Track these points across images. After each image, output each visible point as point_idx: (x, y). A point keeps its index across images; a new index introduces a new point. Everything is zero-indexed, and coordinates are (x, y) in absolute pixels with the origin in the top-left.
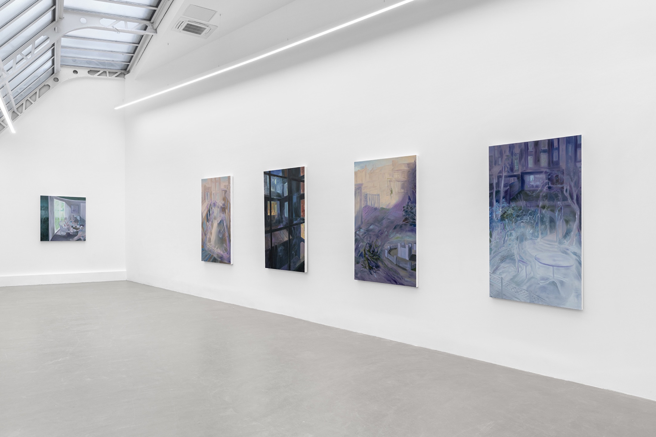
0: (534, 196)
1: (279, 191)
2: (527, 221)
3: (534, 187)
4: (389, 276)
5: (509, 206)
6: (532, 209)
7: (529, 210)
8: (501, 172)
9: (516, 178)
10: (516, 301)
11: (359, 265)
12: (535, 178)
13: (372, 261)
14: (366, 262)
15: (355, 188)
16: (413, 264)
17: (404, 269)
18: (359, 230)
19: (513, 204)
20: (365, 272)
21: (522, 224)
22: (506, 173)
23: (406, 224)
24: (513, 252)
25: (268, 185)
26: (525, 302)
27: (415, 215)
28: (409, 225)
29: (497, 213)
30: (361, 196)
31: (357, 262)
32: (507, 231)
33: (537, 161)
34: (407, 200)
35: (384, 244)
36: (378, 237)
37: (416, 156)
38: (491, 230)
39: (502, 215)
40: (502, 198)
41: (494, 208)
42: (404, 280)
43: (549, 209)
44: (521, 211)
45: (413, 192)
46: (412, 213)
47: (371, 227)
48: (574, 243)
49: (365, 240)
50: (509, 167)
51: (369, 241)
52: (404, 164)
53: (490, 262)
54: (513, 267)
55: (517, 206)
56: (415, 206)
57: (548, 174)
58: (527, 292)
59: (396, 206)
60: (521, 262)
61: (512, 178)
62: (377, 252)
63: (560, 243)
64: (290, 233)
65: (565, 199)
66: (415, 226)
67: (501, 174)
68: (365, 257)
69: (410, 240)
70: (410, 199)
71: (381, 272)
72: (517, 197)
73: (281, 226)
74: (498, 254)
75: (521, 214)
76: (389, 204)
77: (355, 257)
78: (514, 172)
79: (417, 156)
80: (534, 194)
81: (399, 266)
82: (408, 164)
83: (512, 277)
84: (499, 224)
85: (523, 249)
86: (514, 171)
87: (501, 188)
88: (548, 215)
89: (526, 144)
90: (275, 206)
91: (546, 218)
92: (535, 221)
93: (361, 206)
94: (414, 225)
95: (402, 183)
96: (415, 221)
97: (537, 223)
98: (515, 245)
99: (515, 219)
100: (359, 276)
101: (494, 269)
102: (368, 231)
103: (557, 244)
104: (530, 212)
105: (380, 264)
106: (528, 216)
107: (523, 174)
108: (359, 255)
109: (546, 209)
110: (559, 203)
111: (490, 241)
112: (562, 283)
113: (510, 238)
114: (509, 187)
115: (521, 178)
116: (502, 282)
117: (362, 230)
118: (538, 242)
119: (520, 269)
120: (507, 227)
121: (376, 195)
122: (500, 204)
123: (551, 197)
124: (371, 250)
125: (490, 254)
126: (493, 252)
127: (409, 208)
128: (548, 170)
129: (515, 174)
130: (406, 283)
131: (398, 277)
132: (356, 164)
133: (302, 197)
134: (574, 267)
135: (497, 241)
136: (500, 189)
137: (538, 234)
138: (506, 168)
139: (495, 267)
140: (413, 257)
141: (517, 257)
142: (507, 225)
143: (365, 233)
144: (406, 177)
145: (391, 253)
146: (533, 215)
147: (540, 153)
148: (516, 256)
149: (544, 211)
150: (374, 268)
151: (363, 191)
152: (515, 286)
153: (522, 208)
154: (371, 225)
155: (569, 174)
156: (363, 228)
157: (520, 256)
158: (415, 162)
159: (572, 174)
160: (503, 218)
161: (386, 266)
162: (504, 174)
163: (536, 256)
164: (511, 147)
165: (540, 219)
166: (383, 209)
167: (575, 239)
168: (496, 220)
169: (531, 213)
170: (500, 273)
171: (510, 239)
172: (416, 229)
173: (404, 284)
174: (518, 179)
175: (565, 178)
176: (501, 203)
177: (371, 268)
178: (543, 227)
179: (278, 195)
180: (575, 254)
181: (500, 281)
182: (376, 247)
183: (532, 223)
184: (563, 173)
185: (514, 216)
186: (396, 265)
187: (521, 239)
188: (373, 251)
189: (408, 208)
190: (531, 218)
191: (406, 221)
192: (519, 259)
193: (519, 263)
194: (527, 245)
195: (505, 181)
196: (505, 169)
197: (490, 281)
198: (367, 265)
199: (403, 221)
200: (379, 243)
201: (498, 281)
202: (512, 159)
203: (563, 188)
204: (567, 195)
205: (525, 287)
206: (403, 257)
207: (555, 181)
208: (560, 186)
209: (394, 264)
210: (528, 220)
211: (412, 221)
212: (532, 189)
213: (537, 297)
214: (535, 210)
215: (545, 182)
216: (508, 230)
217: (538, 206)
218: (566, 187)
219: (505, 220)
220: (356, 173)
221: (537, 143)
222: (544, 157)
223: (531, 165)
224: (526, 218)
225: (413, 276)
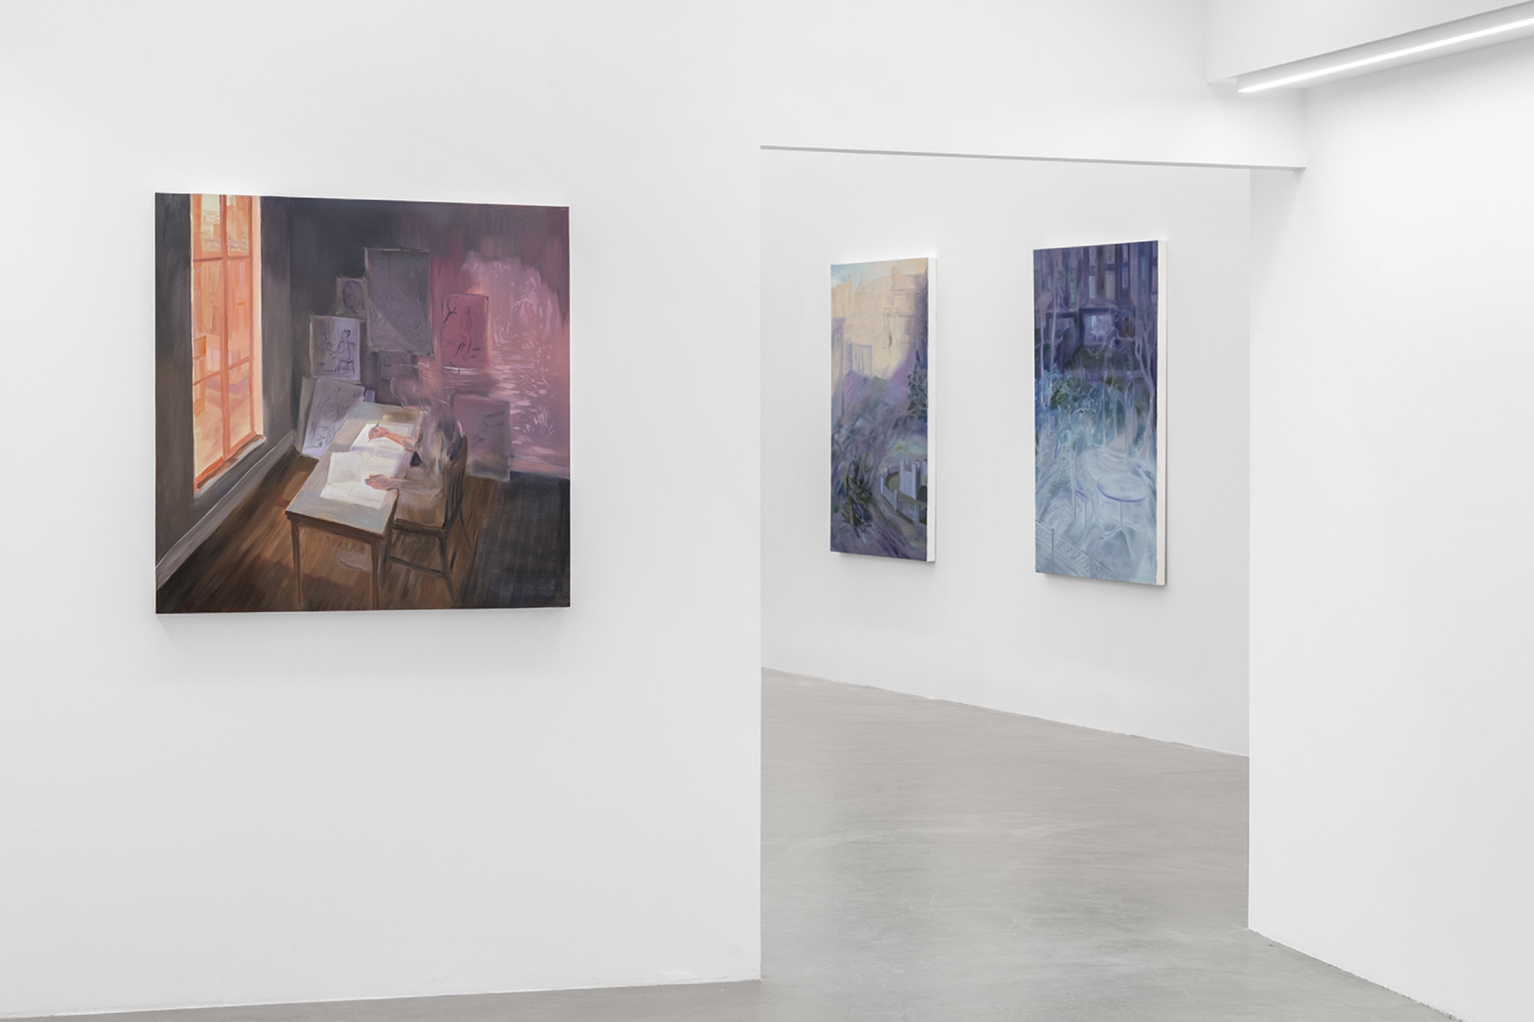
0: (1097, 358)
2: (1088, 410)
3: (1097, 339)
4: (886, 538)
5: (1062, 379)
6: (1094, 385)
7: (1090, 387)
8: (1050, 306)
9: (1072, 320)
10: (1073, 576)
11: (839, 515)
12: (1098, 321)
13: (860, 504)
14: (850, 507)
15: (833, 327)
16: (922, 509)
17: (909, 521)
18: (839, 432)
19: (1068, 375)
20: (847, 531)
21: (1081, 415)
22: (1059, 307)
23: (914, 415)
24: (1068, 474)
26: (1084, 578)
27: (926, 396)
28: (916, 418)
29: (1046, 392)
30: (842, 348)
31: (835, 509)
32: (1059, 430)
33: (1101, 287)
34: (915, 360)
35: (879, 463)
36: (869, 446)
37: (927, 259)
38: (1038, 427)
39: (1053, 398)
40: (1052, 361)
41: (1042, 382)
42: (909, 545)
43: (1116, 386)
44: (1079, 389)
45: (923, 341)
46: (922, 390)
47: (859, 424)
48: (1147, 455)
49: (848, 455)
50: (1062, 295)
51: (855, 457)
52: (909, 276)
53: (1036, 497)
54: (1068, 506)
55: (1074, 379)
56: (926, 376)
57: (1116, 314)
58: (1087, 557)
59: (898, 373)
60: (1079, 495)
61: (1067, 320)
62: (868, 483)
63: (1131, 454)
65: (1136, 367)
66: (926, 420)
67: (1051, 311)
68: (847, 494)
69: (915, 450)
70: (918, 358)
71: (874, 530)
72: (1074, 360)
74: (1047, 479)
75: (1079, 396)
76: (887, 368)
77: (832, 496)
78: (1071, 307)
79: (929, 261)
80: (1097, 354)
81: (902, 515)
82: (916, 277)
83: (1067, 527)
84: (1049, 416)
85: (1081, 468)
86: (1070, 305)
87: (1051, 340)
88: (1116, 398)
89: (1086, 249)
91: (1113, 404)
92: (1098, 410)
93: (841, 372)
94: (924, 417)
95: (907, 319)
96: (925, 409)
97: (1101, 414)
98: (1070, 459)
99: (1071, 406)
100: (840, 544)
101: (1043, 512)
102: (853, 432)
103: (1125, 455)
104: (1091, 390)
105: (872, 510)
106: (1089, 399)
107: (1085, 312)
108: (838, 490)
109: (1112, 386)
110: (1129, 373)
111: (1037, 453)
112: (1132, 534)
113: (1064, 444)
114: (1062, 338)
115: (1079, 319)
116: (1053, 539)
117: (843, 431)
118: (1102, 453)
119: (1077, 509)
120: (1059, 422)
121: (865, 346)
122: (1050, 375)
123: (1119, 361)
124: (858, 478)
125: (1037, 480)
126: (1040, 475)
127: (917, 379)
128: (1115, 307)
129: (1071, 310)
130: (911, 553)
131: (900, 540)
132: (835, 269)
134: (1147, 500)
135: (1047, 451)
136: (1050, 342)
137: (1102, 436)
138: (1059, 299)
139: (1043, 508)
140: (922, 493)
141: (1073, 486)
142: (1059, 419)
143: (848, 438)
144: (913, 307)
145: (889, 484)
146: (1095, 397)
147: (1105, 270)
148: (1072, 482)
149: (1109, 389)
150: (862, 520)
151: (845, 336)
152: (1071, 545)
153: (1082, 384)
154: (857, 419)
155: (1142, 317)
156: (846, 426)
157: (1078, 482)
158: (926, 273)
159: (1145, 317)
160: (1054, 406)
161: (882, 516)
162: (1056, 310)
163: (1099, 480)
164: (1066, 253)
165: (1104, 403)
166: (877, 379)
167: (1149, 444)
168: (1045, 408)
169: (1092, 393)
170: (1050, 520)
171: (1064, 447)
172: (926, 427)
173: (908, 555)
174: (1075, 321)
175: (1138, 323)
176: (1052, 372)
177: (857, 523)
178: (1108, 421)
180: (1148, 474)
181: (1051, 537)
182: (866, 472)
183: (1093, 413)
184: (1135, 312)
185: (1070, 398)
186: (897, 511)
187: (1079, 446)
188: (861, 481)
189: (915, 379)
190: (1093, 404)
191: (913, 408)
192: (1076, 488)
193: (1077, 498)
194: (1087, 456)
195: (1057, 323)
196: (1057, 302)
197: (1036, 538)
198: (851, 514)
199: (909, 409)
200: (871, 462)
201: (1047, 536)
202: (1067, 280)
203: (1134, 343)
204: (1139, 356)
205: (1084, 547)
206: (909, 494)
207: (1124, 328)
208: (1129, 339)
209: (893, 509)
210: (1087, 407)
211: (921, 408)
212: (1094, 343)
213: (1099, 564)
214: (1099, 387)
215: (1111, 331)
216: (1062, 428)
217: (1102, 379)
218: (1139, 342)
219: (1056, 408)
220: (834, 293)
221: (1100, 250)
222: (1110, 279)
223: (1092, 294)
224: (1087, 403)
225: (922, 536)
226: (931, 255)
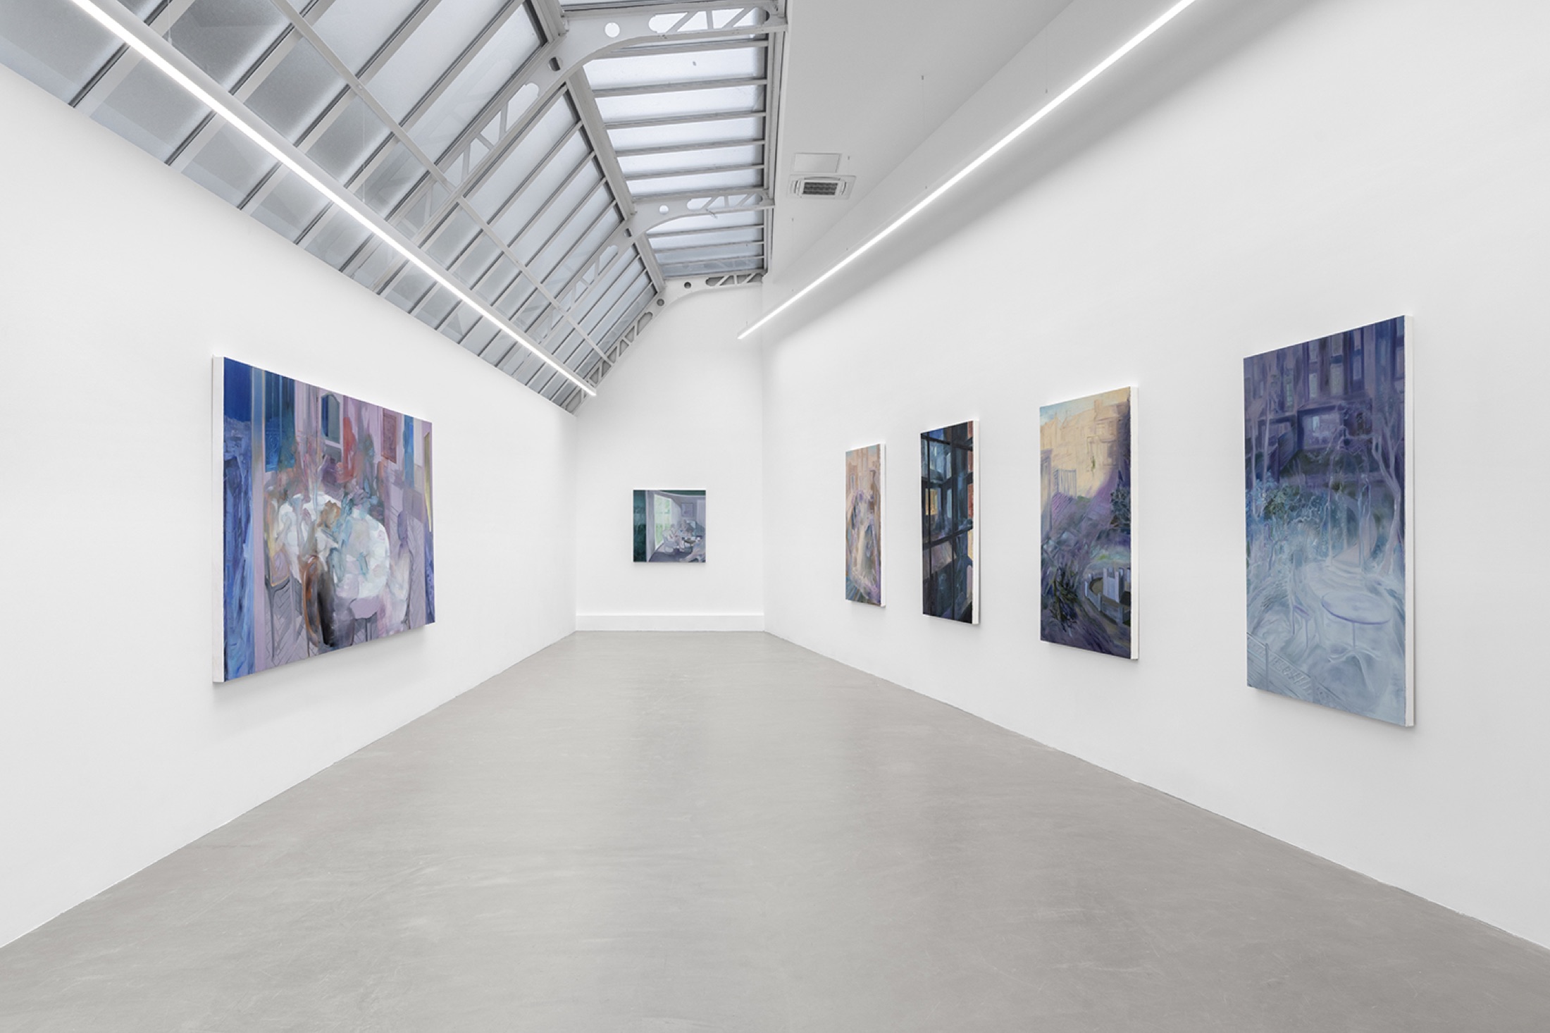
0: (1320, 462)
1: (940, 470)
2: (1309, 519)
3: (1320, 441)
4: (1090, 634)
5: (1277, 488)
6: (1317, 492)
7: (1312, 494)
8: (1263, 413)
9: (1288, 424)
10: (1291, 697)
11: (1047, 611)
12: (1321, 421)
13: (1066, 604)
14: (1057, 605)
15: (1042, 458)
16: (1125, 612)
17: (1113, 621)
18: (1047, 543)
19: (1285, 483)
20: (1055, 625)
21: (1300, 525)
22: (1273, 413)
23: (1116, 528)
24: (1283, 588)
25: (927, 458)
26: (1305, 700)
27: (1129, 510)
28: (1119, 531)
29: (1258, 503)
30: (1049, 474)
31: (1044, 606)
32: (1274, 542)
33: (1325, 383)
34: (1117, 480)
35: (1084, 569)
36: (1074, 555)
37: (1129, 388)
38: (1249, 538)
39: (1266, 508)
40: (1265, 470)
41: (1253, 493)
42: (1113, 643)
43: (1346, 492)
44: (1298, 497)
45: (1125, 462)
46: (1125, 506)
47: (1065, 536)
48: (1391, 570)
49: (1056, 563)
50: (1277, 400)
51: (1062, 564)
52: (1112, 406)
53: (1248, 610)
54: (1285, 621)
55: (1291, 487)
56: (1129, 493)
57: (1344, 411)
58: (1309, 679)
59: (1101, 492)
60: (1299, 611)
61: (1282, 425)
62: (1073, 586)
63: (1366, 569)
64: (954, 549)
65: (1374, 467)
66: (1129, 532)
67: (1264, 418)
68: (1055, 595)
69: (1118, 560)
70: (1120, 478)
71: (1078, 626)
72: (1291, 467)
73: (943, 535)
74: (1260, 592)
75: (1297, 505)
76: (1091, 488)
77: (1042, 596)
78: (1286, 411)
79: (1131, 389)
80: (1320, 457)
81: (1105, 616)
82: (1118, 406)
83: (1284, 644)
84: (1262, 526)
85: (1301, 582)
86: (1286, 409)
87: (1264, 448)
88: (1345, 506)
89: (1306, 346)
90: (935, 495)
91: (1341, 512)
92: (1321, 519)
93: (1049, 494)
94: (1127, 530)
95: (1109, 445)
96: (1128, 522)
97: (1325, 524)
98: (1288, 573)
99: (1288, 516)
100: (1049, 634)
101: (1255, 627)
102: (1060, 543)
103: (1359, 570)
104: (1313, 498)
105: (1077, 610)
106: (1310, 508)
107: (1305, 413)
108: (1047, 591)
109: (1340, 491)
110: (1363, 476)
111: (1248, 564)
112: (1369, 660)
113: (1280, 556)
114: (1277, 445)
115: (1298, 424)
116: (1267, 654)
117: (1051, 542)
118: (1328, 566)
119: (1296, 626)
120: (1274, 532)
121: (1070, 471)
122: (1262, 484)
123: (1349, 464)
124: (1065, 582)
125: (1248, 592)
126: (1252, 587)
127: (1120, 496)
128: (1343, 403)
129: (1287, 414)
130: (1115, 650)
131: (1104, 638)
132: (1044, 410)
133: (969, 479)
134: (1391, 624)
135: (1259, 563)
136: (1262, 451)
137: (1327, 549)
138: (1272, 403)
139: (1256, 620)
140: (1126, 598)
141: (1291, 600)
142: (1274, 529)
143: (1056, 548)
144: (1115, 433)
145: (1093, 588)
146: (1318, 505)
147: (1330, 364)
148: (1289, 596)
149: (1336, 497)
150: (1069, 617)
151: (1053, 464)
152: (1288, 664)
153: (1300, 491)
154: (1064, 532)
155: (1381, 410)
156: (1053, 538)
157: (1297, 598)
158: (1128, 401)
159: (1387, 409)
160: (1267, 515)
161: (1086, 615)
162: (1270, 416)
163: (1323, 597)
164: (1281, 354)
165: (1329, 513)
166: (1081, 498)
167: (1393, 559)
168: (1257, 519)
169: (1314, 501)
170: (1263, 634)
171: (1280, 560)
172: (1130, 539)
173: (1113, 652)
174: (1292, 425)
175: (1375, 418)
176: (1265, 481)
177: (1064, 619)
178: (1336, 531)
179: (940, 477)
180: (1392, 593)
181: (1264, 652)
182: (1072, 577)
183: (1316, 523)
184: (1371, 406)
185: (1287, 507)
186: (1101, 611)
187: (1298, 559)
188: (1067, 584)
189: (1117, 496)
190: (1315, 513)
191: (1116, 522)
192: (1295, 604)
193: (1296, 614)
194: (1309, 569)
195: (1270, 430)
196: (1270, 407)
197: (1248, 651)
198: (1058, 612)
199: (1112, 523)
200: (1076, 568)
201: (1260, 651)
202: (1282, 383)
203: (1370, 441)
204: (1377, 456)
205: (1305, 668)
206: (1112, 598)
207: (1356, 425)
208: (1364, 437)
209: (1097, 609)
210: (1308, 517)
211: (1124, 522)
212: (1316, 447)
213: (1326, 690)
214: (1322, 494)
215: (1338, 430)
216: (1277, 539)
217: (1326, 485)
218: (1377, 439)
219: (1271, 518)
220: (1042, 429)
221: (1323, 343)
222: (1336, 374)
223: (1314, 391)
224: (1308, 512)
225: (1126, 636)
226: (1134, 385)
